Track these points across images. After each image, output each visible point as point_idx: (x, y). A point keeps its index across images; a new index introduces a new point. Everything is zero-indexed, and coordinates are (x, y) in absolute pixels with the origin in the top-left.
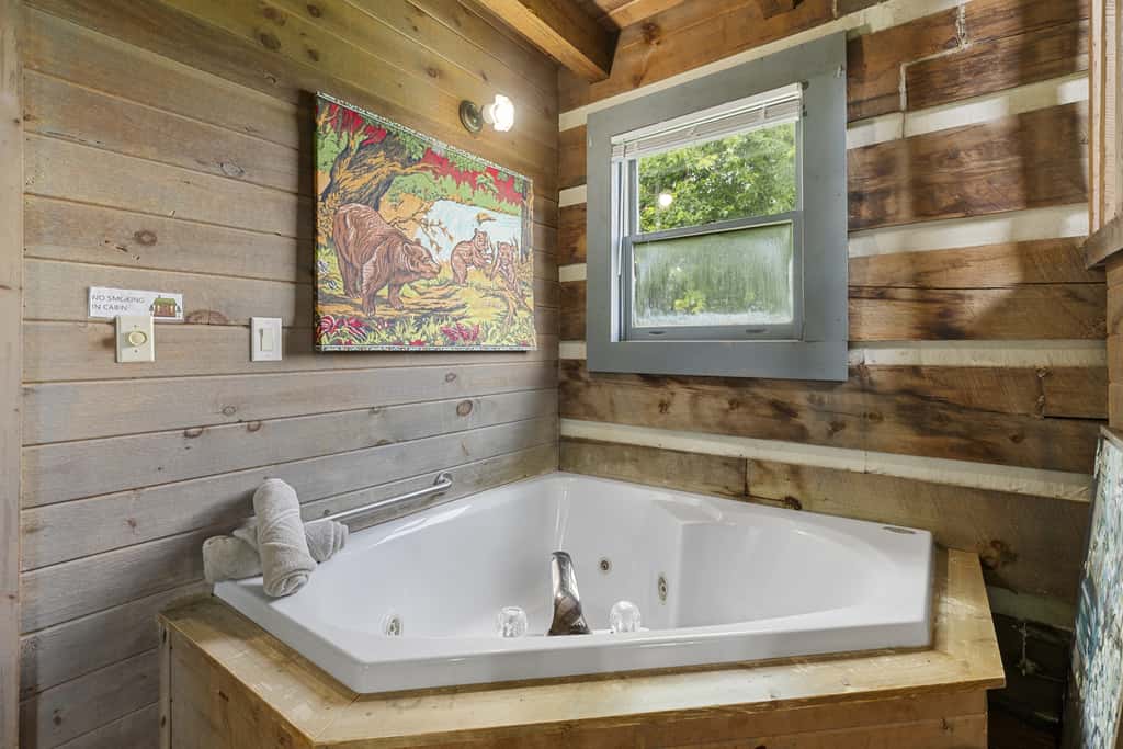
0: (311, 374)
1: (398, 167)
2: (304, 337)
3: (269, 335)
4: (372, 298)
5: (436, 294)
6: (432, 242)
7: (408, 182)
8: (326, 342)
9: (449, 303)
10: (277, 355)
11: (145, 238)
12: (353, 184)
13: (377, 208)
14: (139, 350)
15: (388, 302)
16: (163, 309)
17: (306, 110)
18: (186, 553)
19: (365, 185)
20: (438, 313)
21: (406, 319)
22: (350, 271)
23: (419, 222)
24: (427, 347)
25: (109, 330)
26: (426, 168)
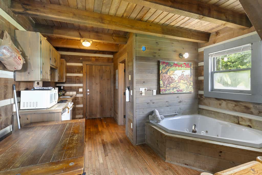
0: (159, 97)
1: (170, 67)
2: (159, 92)
3: (155, 91)
4: (167, 86)
5: (175, 85)
6: (175, 77)
7: (171, 69)
8: (161, 93)
9: (178, 86)
10: (156, 94)
11: (144, 82)
12: (164, 71)
13: (167, 74)
14: (143, 94)
15: (169, 87)
16: (145, 89)
17: (159, 63)
18: (147, 116)
19: (166, 71)
20: (176, 88)
21: (171, 89)
22: (164, 83)
23: (173, 74)
24: (174, 93)
25: (141, 92)
26: (174, 66)
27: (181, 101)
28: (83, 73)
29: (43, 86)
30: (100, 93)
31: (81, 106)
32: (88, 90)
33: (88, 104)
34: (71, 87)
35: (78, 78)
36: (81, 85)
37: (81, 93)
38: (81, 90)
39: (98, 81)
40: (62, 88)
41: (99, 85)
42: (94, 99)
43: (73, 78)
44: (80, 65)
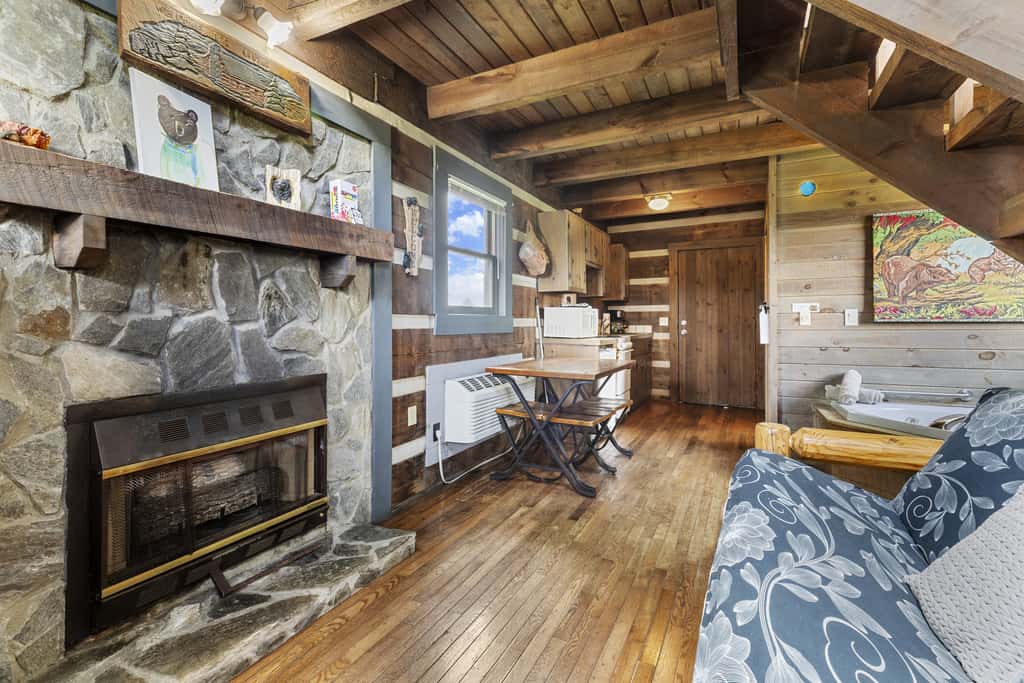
0: (869, 331)
1: (924, 231)
2: (867, 316)
3: (853, 316)
4: (905, 298)
5: (954, 291)
6: (951, 264)
7: (932, 237)
8: (877, 318)
9: (965, 295)
10: (856, 323)
11: (807, 287)
12: (892, 248)
13: (908, 255)
14: (806, 322)
15: (915, 299)
16: (813, 308)
17: (868, 223)
19: (901, 247)
20: (954, 302)
21: (929, 307)
22: (892, 288)
23: (940, 255)
24: (946, 320)
25: (797, 316)
26: (946, 226)
27: (994, 354)
28: (668, 276)
29: (578, 303)
30: (720, 331)
31: (666, 364)
32: (684, 323)
33: (683, 362)
34: (640, 313)
35: (657, 290)
36: (665, 308)
37: (666, 330)
38: (664, 322)
39: (712, 296)
40: (619, 315)
41: (715, 307)
42: (699, 347)
43: (644, 290)
44: (663, 253)
